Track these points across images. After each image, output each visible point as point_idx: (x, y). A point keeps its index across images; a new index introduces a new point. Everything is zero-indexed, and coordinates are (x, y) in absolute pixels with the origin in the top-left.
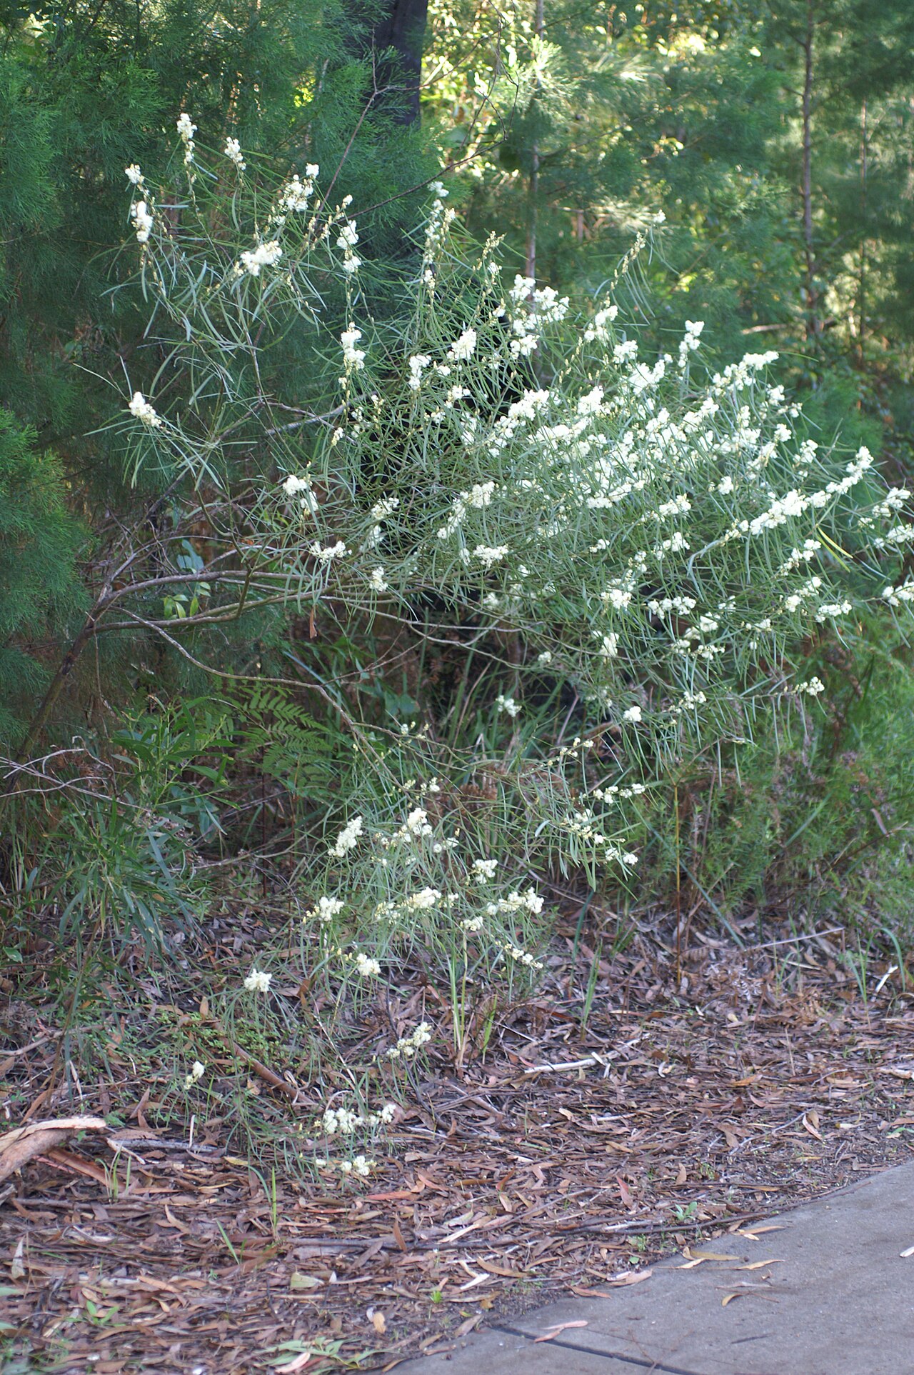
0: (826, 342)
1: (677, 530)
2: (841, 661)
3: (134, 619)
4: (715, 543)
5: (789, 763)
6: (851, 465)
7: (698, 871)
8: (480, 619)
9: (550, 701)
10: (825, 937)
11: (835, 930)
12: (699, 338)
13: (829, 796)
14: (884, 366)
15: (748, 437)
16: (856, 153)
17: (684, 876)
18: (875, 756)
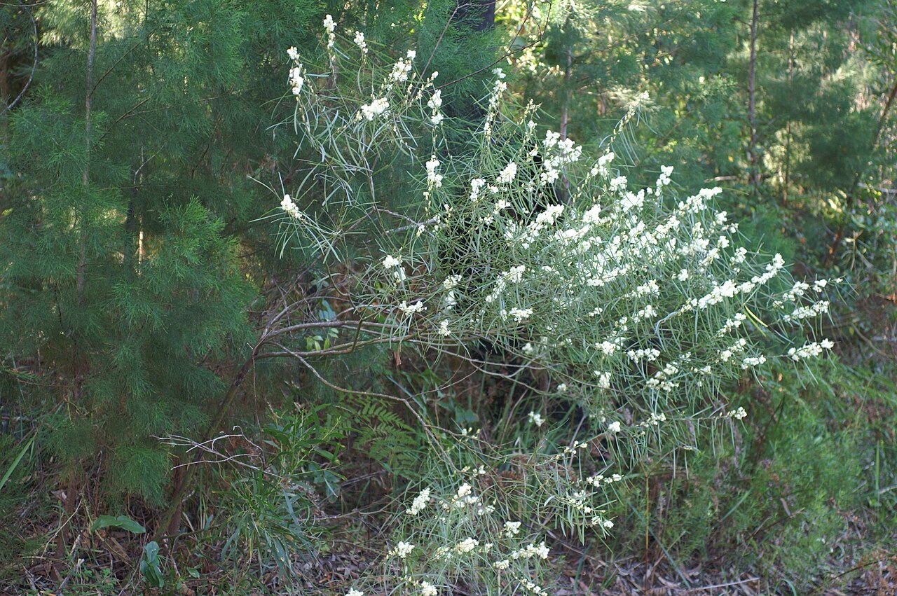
0: (762, 188)
1: (649, 303)
2: (763, 398)
3: (285, 350)
4: (674, 313)
5: (726, 465)
6: (769, 265)
7: (661, 535)
8: (521, 361)
9: (566, 417)
10: (747, 584)
11: (754, 579)
12: (670, 177)
13: (752, 488)
14: (801, 206)
15: (700, 244)
16: (786, 66)
17: (652, 539)
18: (784, 463)
